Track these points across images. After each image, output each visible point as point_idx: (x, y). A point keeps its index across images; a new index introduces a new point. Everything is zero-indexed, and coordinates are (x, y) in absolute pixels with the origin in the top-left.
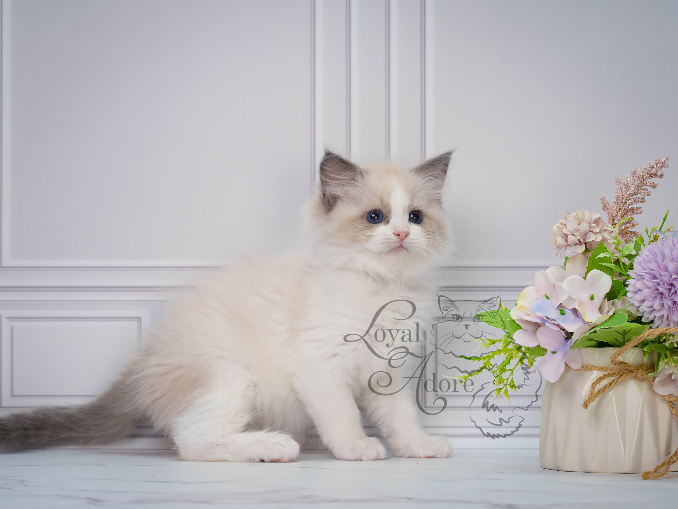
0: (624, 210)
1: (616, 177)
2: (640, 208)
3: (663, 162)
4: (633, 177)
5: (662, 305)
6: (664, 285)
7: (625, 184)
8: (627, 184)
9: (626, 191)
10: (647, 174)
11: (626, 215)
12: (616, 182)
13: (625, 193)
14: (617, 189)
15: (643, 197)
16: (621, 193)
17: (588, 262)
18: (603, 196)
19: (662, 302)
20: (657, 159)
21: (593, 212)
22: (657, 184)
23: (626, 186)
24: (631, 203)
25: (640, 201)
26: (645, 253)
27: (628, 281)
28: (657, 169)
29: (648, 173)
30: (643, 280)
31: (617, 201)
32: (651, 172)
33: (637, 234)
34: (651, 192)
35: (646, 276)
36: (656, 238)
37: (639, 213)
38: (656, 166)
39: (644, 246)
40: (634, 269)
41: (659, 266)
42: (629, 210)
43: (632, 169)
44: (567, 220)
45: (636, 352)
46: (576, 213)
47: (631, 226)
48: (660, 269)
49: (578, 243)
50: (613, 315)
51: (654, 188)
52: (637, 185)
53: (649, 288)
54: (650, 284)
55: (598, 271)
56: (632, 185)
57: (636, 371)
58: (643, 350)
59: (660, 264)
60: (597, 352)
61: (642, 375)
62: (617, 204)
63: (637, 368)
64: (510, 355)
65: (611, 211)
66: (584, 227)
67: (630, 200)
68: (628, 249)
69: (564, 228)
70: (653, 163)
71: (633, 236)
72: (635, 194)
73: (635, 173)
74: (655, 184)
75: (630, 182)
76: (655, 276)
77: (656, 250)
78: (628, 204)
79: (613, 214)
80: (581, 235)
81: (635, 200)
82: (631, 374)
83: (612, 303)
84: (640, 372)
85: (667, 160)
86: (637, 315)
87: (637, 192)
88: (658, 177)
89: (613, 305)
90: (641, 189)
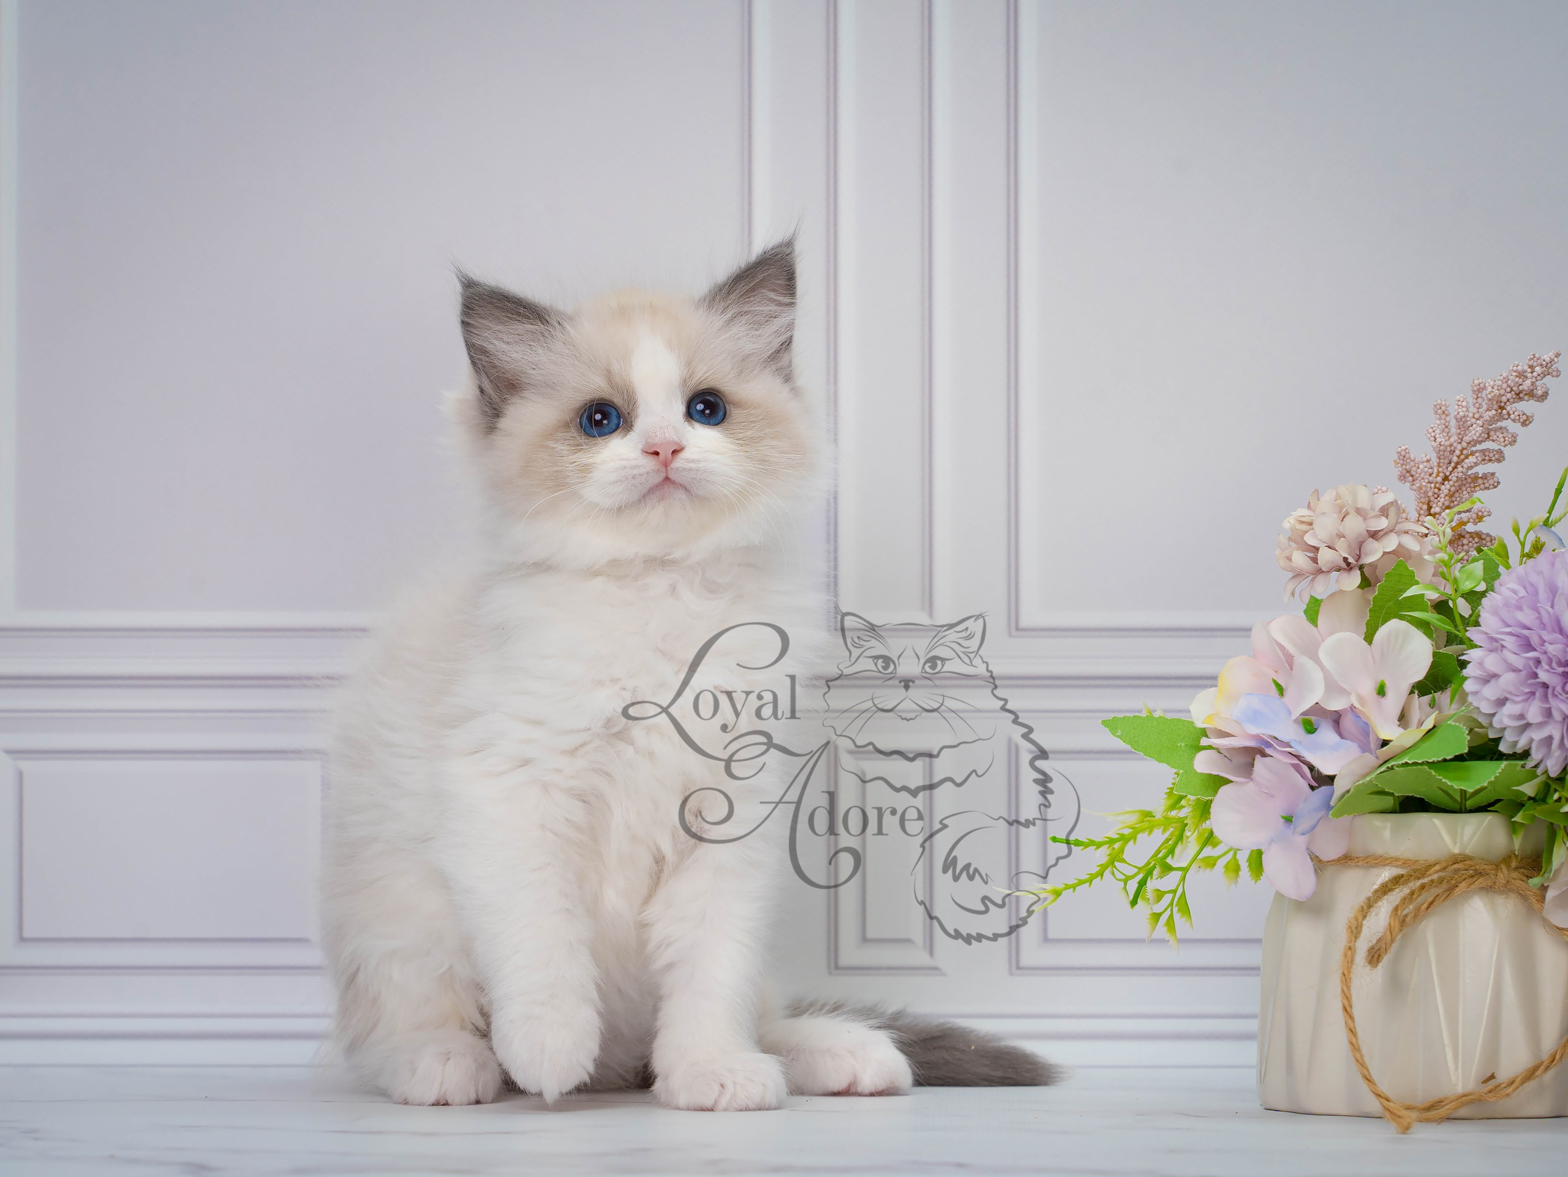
0: (1456, 481)
1: (1436, 401)
2: (1493, 474)
3: (1547, 364)
4: (1475, 401)
5: (1548, 713)
6: (1550, 665)
7: (1458, 417)
8: (1464, 416)
9: (1460, 434)
10: (1510, 392)
11: (1460, 491)
12: (1436, 413)
13: (1456, 438)
14: (1434, 429)
15: (1500, 447)
16: (1447, 438)
17: (1369, 610)
18: (1403, 448)
19: (1547, 706)
20: (1532, 357)
21: (1379, 487)
22: (1532, 417)
23: (1461, 423)
24: (1475, 463)
25: (1493, 458)
26: (1509, 585)
27: (1466, 654)
28: (1534, 380)
29: (1512, 390)
30: (1501, 651)
31: (1440, 459)
32: (1521, 387)
33: (1485, 539)
35: (1509, 642)
36: (1538, 547)
37: (1492, 486)
38: (1532, 373)
39: (1508, 567)
40: (1481, 624)
41: (1540, 618)
42: (1466, 479)
43: (1474, 380)
44: (1314, 511)
45: (1485, 824)
46: (1336, 493)
47: (1474, 520)
48: (1543, 626)
49: (1344, 565)
50: (1434, 730)
51: (1526, 425)
52: (1488, 418)
53: (1516, 670)
54: (1517, 661)
55: (1403, 624)
56: (1473, 420)
57: (1493, 872)
58: (1513, 820)
59: (1543, 612)
60: (1389, 825)
61: (1508, 882)
62: (1439, 466)
63: (1496, 866)
64: (1177, 833)
65: (1424, 484)
66: (1354, 526)
67: (1470, 457)
68: (1470, 576)
69: (1307, 532)
70: (1523, 366)
71: (1476, 543)
72: (1480, 442)
73: (1480, 390)
74: (1527, 416)
75: (1468, 411)
76: (1530, 643)
77: (1534, 578)
78: (1465, 466)
79: (1429, 489)
80: (1350, 546)
81: (1483, 457)
82: (1481, 880)
83: (1431, 701)
84: (1502, 876)
85: (1556, 356)
86: (1487, 735)
87: (1486, 436)
88: (1536, 399)
89: (1432, 706)
90: (1493, 429)
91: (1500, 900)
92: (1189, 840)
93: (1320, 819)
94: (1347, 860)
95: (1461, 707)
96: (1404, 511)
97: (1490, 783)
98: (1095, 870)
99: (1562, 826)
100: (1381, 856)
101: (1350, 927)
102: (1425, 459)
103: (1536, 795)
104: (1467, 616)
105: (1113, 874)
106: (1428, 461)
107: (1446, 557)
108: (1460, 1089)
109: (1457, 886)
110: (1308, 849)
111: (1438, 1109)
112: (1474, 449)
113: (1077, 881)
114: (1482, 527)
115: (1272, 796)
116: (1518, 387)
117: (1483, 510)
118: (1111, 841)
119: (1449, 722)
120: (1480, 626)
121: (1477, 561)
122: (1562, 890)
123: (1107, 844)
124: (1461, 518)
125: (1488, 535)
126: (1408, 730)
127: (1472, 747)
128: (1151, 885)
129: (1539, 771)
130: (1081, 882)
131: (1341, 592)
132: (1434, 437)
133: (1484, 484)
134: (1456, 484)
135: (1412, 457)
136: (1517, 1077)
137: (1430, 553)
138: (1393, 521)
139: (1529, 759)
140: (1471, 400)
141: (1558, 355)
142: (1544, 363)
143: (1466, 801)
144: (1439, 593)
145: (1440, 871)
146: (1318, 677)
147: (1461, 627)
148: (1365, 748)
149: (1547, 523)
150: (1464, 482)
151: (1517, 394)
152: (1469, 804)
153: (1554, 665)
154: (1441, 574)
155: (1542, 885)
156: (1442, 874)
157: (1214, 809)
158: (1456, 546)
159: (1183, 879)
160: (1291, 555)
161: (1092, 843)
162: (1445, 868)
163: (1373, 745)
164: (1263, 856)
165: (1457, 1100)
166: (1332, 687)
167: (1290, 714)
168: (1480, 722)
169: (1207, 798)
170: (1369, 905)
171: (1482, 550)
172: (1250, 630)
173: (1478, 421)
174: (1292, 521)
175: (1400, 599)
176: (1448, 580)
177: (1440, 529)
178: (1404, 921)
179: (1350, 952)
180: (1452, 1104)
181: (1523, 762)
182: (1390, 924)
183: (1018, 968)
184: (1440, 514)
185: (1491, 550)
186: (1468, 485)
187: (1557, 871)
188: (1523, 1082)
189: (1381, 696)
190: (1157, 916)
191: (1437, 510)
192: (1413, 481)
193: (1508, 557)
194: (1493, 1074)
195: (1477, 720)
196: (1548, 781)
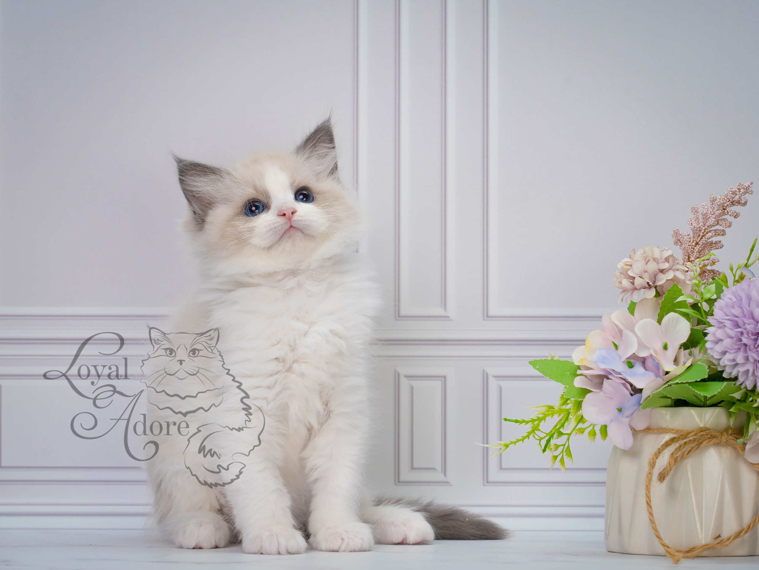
0: (702, 245)
1: (693, 206)
2: (720, 242)
3: (747, 188)
4: (711, 206)
5: (747, 359)
6: (748, 335)
7: (703, 213)
8: (706, 213)
9: (704, 222)
11: (704, 250)
12: (692, 211)
13: (702, 224)
14: (691, 219)
15: (724, 228)
16: (698, 224)
17: (660, 308)
18: (676, 228)
19: (746, 355)
20: (739, 184)
21: (664, 248)
22: (739, 213)
23: (705, 216)
24: (711, 236)
25: (720, 234)
26: (728, 296)
27: (707, 329)
28: (740, 196)
29: (729, 201)
30: (724, 328)
31: (694, 234)
32: (734, 199)
33: (716, 273)
34: (732, 222)
35: (728, 324)
36: (742, 278)
37: (719, 248)
38: (739, 192)
39: (727, 287)
41: (743, 312)
42: (707, 244)
43: (711, 196)
44: (633, 260)
45: (716, 413)
46: (643, 251)
47: (711, 264)
48: (745, 316)
49: (647, 286)
50: (691, 366)
51: (736, 218)
52: (718, 214)
53: (731, 337)
54: (732, 333)
55: (676, 315)
56: (711, 215)
57: (720, 436)
58: (730, 410)
59: (744, 309)
60: (669, 413)
61: (727, 441)
62: (694, 237)
63: (721, 433)
64: (565, 417)
65: (686, 246)
66: (652, 267)
67: (709, 233)
68: (709, 291)
69: (629, 270)
70: (735, 189)
71: (712, 275)
72: (714, 226)
73: (714, 200)
74: (737, 213)
75: (708, 211)
76: (738, 324)
77: (740, 293)
78: (706, 237)
79: (689, 249)
80: (650, 277)
81: (715, 233)
82: (714, 440)
83: (690, 353)
84: (724, 438)
85: (751, 184)
86: (717, 369)
87: (717, 223)
88: (741, 205)
89: (690, 355)
90: (720, 219)
91: (723, 450)
92: (571, 420)
93: (635, 410)
94: (648, 430)
95: (705, 355)
96: (677, 259)
97: (719, 392)
98: (525, 434)
99: (753, 414)
100: (665, 428)
101: (650, 463)
102: (687, 234)
103: (741, 398)
104: (707, 311)
105: (534, 436)
106: (688, 235)
107: (697, 282)
108: (703, 542)
109: (702, 443)
110: (629, 424)
111: (693, 552)
112: (711, 229)
113: (516, 440)
114: (714, 267)
115: (612, 399)
116: (732, 199)
117: (715, 259)
118: (533, 421)
119: (699, 363)
120: (713, 315)
121: (712, 284)
122: (753, 445)
123: (531, 422)
124: (705, 263)
125: (718, 271)
126: (679, 366)
127: (710, 375)
128: (553, 442)
129: (743, 387)
130: (518, 441)
131: (646, 299)
132: (691, 223)
133: (716, 246)
134: (702, 246)
135: (680, 233)
136: (731, 536)
137: (689, 280)
138: (671, 265)
139: (738, 381)
140: (710, 206)
141: (752, 183)
142: (745, 187)
143: (707, 401)
144: (694, 300)
145: (694, 435)
146: (634, 340)
147: (704, 316)
148: (657, 375)
149: (746, 266)
150: (706, 245)
151: (732, 203)
152: (708, 403)
153: (750, 335)
154: (695, 291)
155: (744, 443)
156: (695, 437)
157: (584, 405)
158: (702, 276)
159: (568, 439)
160: (622, 281)
161: (524, 421)
162: (696, 434)
163: (661, 374)
164: (608, 428)
165: (702, 547)
166: (642, 345)
167: (621, 358)
168: (713, 363)
169: (580, 400)
170: (659, 452)
171: (715, 279)
172: (601, 317)
173: (713, 216)
174: (622, 264)
175: (675, 302)
176: (698, 294)
177: (694, 268)
178: (676, 460)
179: (649, 475)
180: (700, 549)
181: (734, 382)
182: (669, 462)
183: (487, 482)
184: (694, 261)
185: (719, 279)
186: (708, 247)
187: (751, 436)
188: (734, 539)
189: (665, 350)
190: (555, 457)
191: (693, 259)
192: (681, 245)
193: (727, 282)
194: (720, 535)
195: (712, 362)
196: (747, 392)
